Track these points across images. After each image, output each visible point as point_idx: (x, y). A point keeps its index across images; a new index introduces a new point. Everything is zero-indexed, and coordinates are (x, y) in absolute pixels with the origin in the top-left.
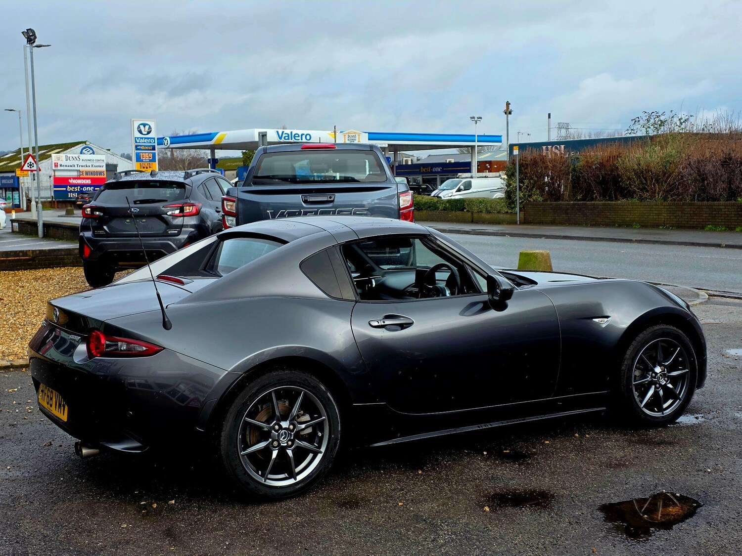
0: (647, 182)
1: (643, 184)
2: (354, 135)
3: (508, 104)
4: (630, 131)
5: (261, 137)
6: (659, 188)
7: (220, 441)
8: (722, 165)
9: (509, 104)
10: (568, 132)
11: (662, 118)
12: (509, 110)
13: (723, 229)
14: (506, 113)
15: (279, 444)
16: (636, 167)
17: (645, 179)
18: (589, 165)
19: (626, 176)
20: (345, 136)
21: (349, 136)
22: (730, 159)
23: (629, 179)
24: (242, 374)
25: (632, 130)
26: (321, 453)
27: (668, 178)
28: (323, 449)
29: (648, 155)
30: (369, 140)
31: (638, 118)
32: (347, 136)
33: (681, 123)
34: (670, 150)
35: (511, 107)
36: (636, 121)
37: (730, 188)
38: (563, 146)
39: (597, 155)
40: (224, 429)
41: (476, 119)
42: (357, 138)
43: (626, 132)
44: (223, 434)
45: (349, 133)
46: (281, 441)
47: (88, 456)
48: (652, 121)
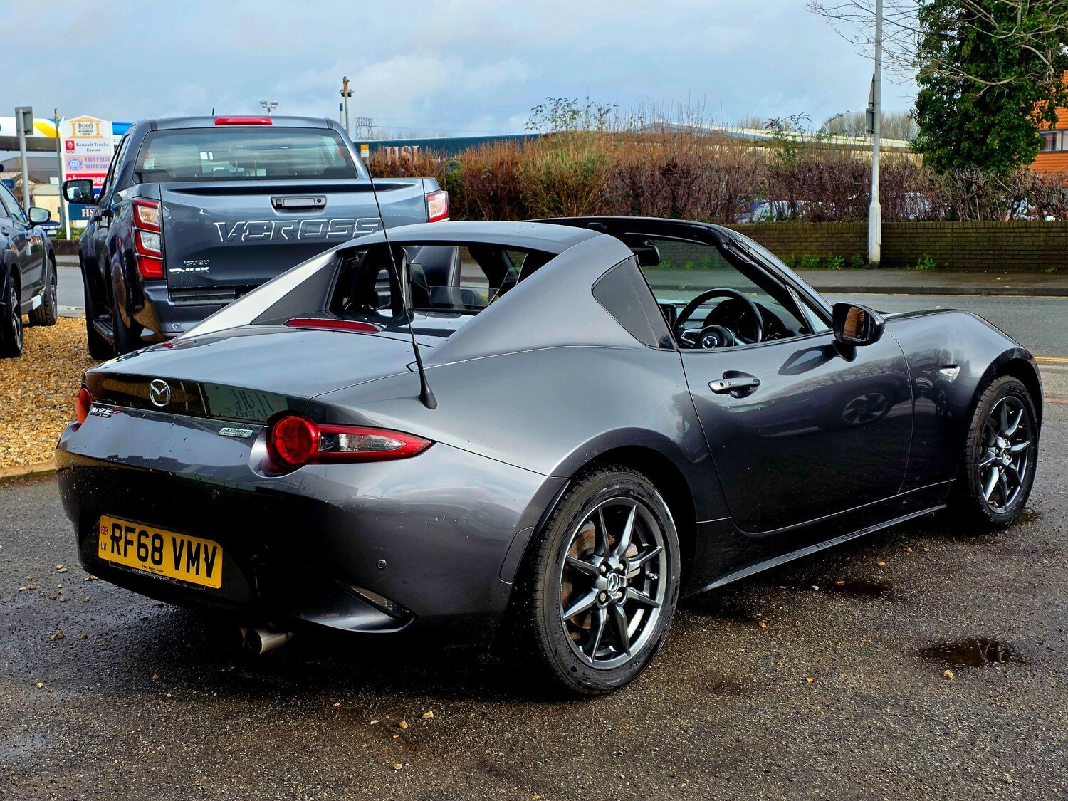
0: (560, 198)
1: (554, 201)
2: (89, 123)
3: (346, 82)
4: (530, 126)
5: (21, 115)
6: (578, 208)
7: (533, 600)
8: (663, 174)
9: (348, 81)
10: (370, 132)
11: (575, 107)
12: (348, 90)
13: (669, 265)
14: (343, 95)
15: (608, 598)
16: (544, 178)
17: (558, 194)
18: (475, 175)
19: (531, 190)
20: (74, 125)
21: (80, 126)
22: (675, 166)
23: (535, 193)
24: (567, 480)
25: (533, 123)
26: (657, 606)
27: (588, 193)
28: (660, 599)
29: (559, 160)
30: (114, 134)
31: (541, 106)
32: (77, 126)
33: (601, 115)
34: (587, 154)
35: (350, 86)
36: (537, 111)
37: (674, 206)
38: (416, 147)
39: (486, 160)
40: (541, 577)
41: (269, 105)
42: (94, 129)
43: (525, 127)
44: (539, 586)
45: (80, 121)
46: (610, 592)
47: (274, 650)
48: (560, 112)
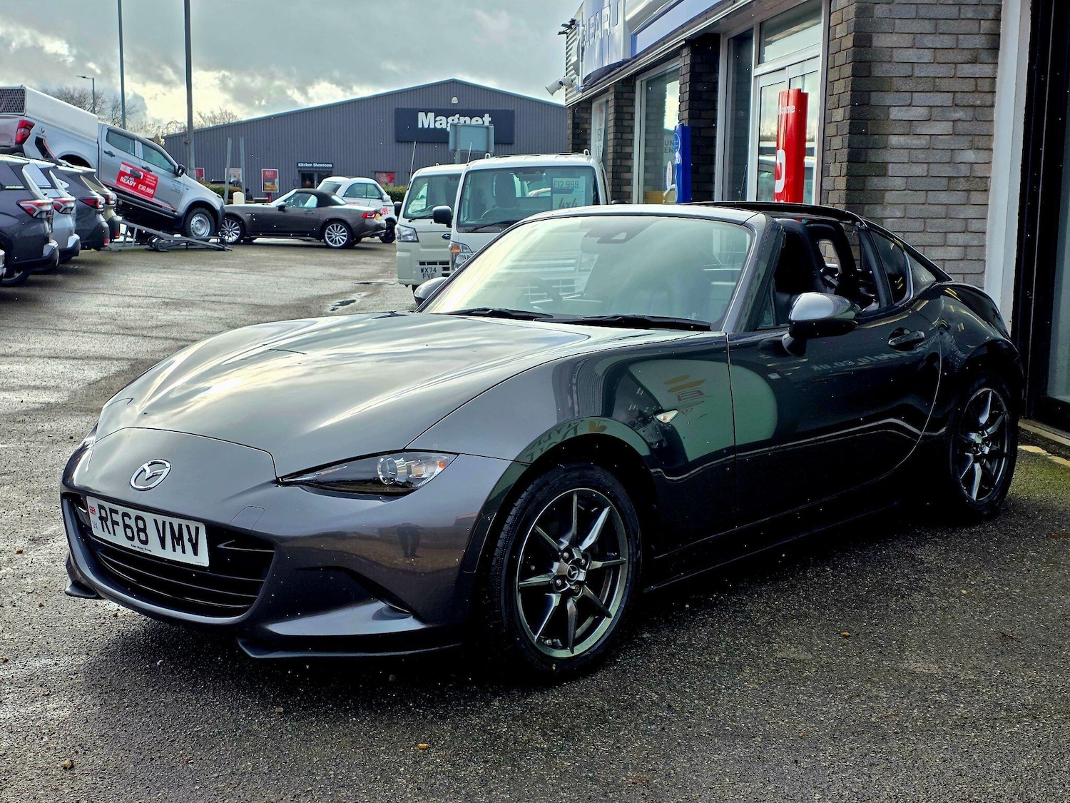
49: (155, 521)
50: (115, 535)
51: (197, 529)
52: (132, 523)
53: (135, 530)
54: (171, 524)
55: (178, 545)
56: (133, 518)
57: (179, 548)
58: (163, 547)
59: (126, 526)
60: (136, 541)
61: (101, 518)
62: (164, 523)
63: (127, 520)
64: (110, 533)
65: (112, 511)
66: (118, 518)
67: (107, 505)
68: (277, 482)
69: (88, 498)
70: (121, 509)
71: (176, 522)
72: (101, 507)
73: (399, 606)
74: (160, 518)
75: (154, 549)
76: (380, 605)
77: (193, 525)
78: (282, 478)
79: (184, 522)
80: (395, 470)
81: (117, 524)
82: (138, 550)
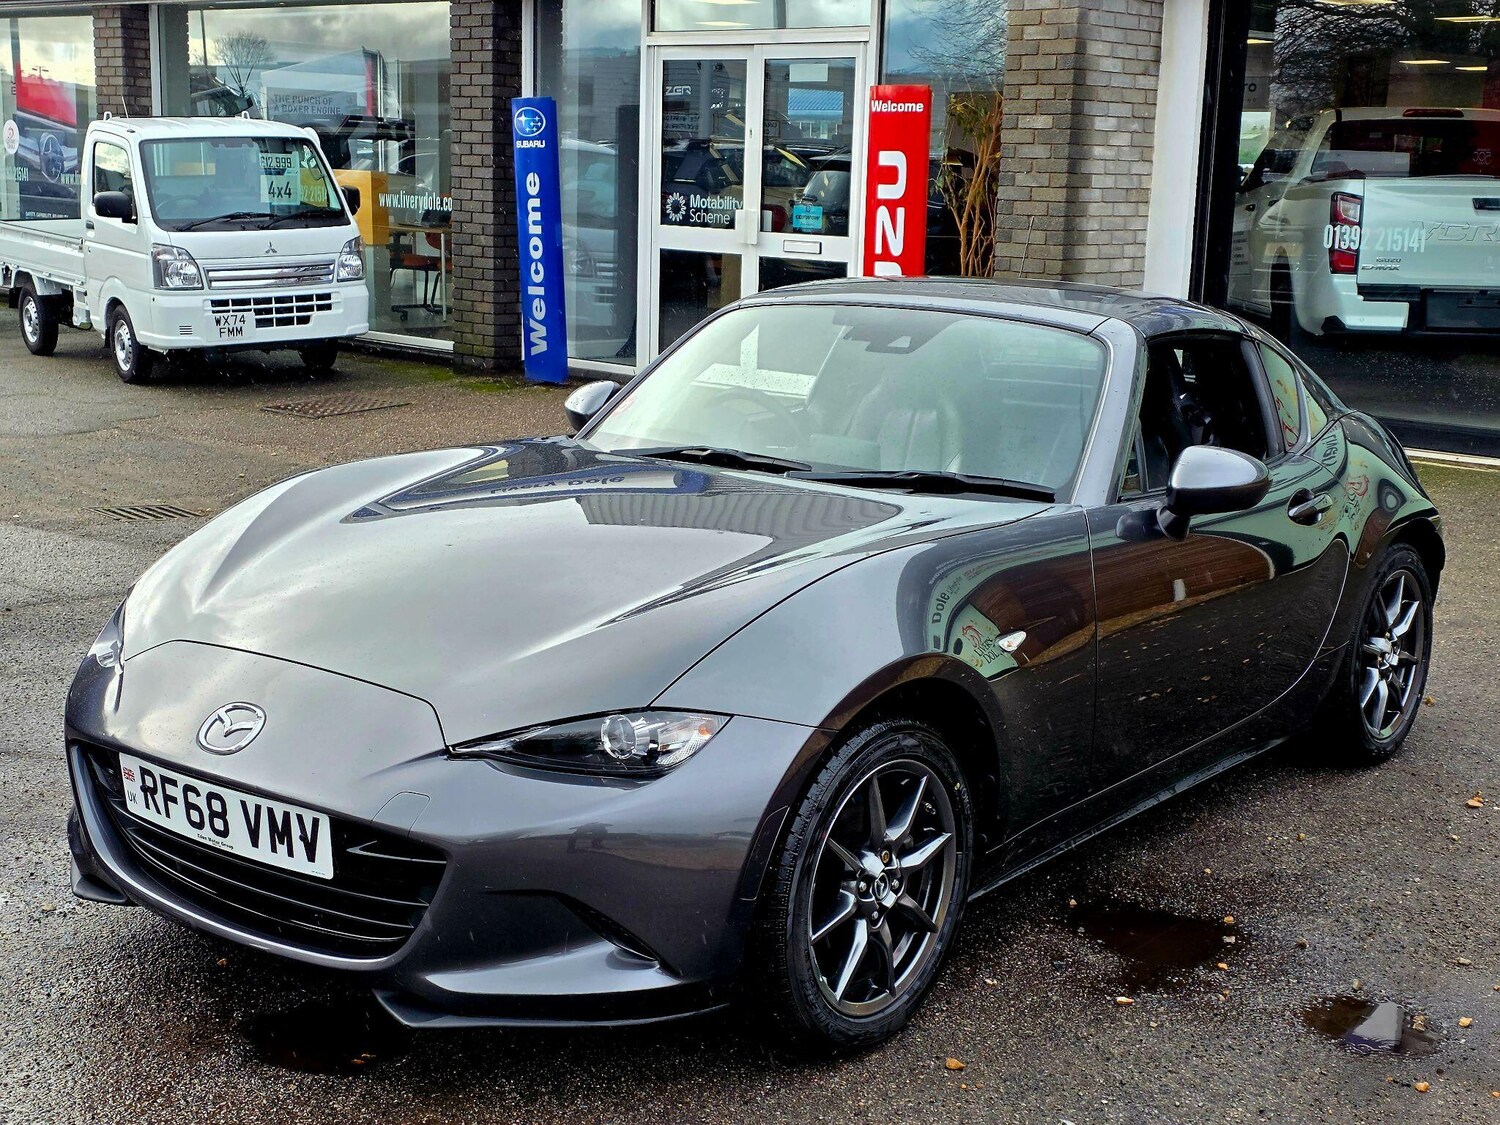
49: (243, 804)
50: (168, 815)
51: (316, 822)
52: (201, 802)
53: (206, 813)
54: (270, 811)
55: (282, 842)
56: (204, 795)
57: (282, 848)
58: (255, 843)
59: (189, 806)
60: (207, 830)
61: (145, 789)
62: (258, 808)
63: (192, 797)
64: (159, 812)
65: (165, 780)
66: (176, 792)
67: (157, 771)
68: (448, 753)
69: (122, 756)
70: (183, 780)
71: (279, 809)
72: (144, 772)
73: (637, 949)
74: (252, 801)
75: (238, 843)
76: (608, 948)
77: (308, 817)
78: (454, 746)
79: (294, 811)
80: (631, 736)
81: (174, 800)
82: (210, 843)
